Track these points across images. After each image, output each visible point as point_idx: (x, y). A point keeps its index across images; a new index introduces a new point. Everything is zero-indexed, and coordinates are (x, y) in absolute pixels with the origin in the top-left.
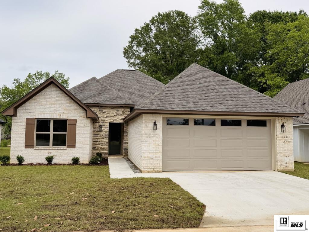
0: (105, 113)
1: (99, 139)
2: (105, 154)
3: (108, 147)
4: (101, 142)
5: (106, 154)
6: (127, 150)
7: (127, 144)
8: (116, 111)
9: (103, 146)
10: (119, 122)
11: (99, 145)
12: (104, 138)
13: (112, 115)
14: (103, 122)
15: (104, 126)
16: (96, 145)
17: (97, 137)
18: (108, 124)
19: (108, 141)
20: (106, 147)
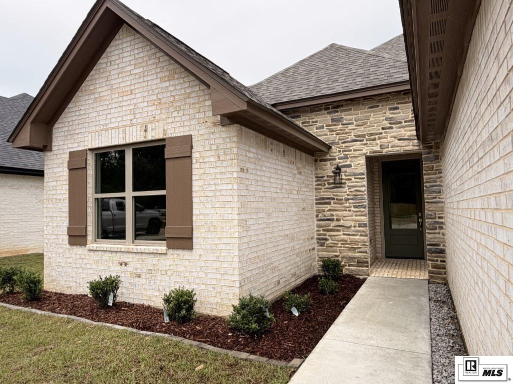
0: (350, 127)
1: (334, 213)
2: (358, 262)
3: (366, 239)
4: (341, 223)
5: (361, 263)
6: (442, 252)
7: (441, 228)
8: (389, 114)
9: (349, 235)
10: (401, 150)
11: (338, 231)
12: (352, 209)
13: (376, 129)
14: (346, 157)
15: (348, 170)
16: (328, 230)
17: (329, 207)
18: (363, 161)
19: (365, 219)
20: (362, 239)
